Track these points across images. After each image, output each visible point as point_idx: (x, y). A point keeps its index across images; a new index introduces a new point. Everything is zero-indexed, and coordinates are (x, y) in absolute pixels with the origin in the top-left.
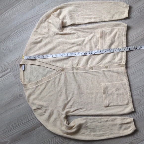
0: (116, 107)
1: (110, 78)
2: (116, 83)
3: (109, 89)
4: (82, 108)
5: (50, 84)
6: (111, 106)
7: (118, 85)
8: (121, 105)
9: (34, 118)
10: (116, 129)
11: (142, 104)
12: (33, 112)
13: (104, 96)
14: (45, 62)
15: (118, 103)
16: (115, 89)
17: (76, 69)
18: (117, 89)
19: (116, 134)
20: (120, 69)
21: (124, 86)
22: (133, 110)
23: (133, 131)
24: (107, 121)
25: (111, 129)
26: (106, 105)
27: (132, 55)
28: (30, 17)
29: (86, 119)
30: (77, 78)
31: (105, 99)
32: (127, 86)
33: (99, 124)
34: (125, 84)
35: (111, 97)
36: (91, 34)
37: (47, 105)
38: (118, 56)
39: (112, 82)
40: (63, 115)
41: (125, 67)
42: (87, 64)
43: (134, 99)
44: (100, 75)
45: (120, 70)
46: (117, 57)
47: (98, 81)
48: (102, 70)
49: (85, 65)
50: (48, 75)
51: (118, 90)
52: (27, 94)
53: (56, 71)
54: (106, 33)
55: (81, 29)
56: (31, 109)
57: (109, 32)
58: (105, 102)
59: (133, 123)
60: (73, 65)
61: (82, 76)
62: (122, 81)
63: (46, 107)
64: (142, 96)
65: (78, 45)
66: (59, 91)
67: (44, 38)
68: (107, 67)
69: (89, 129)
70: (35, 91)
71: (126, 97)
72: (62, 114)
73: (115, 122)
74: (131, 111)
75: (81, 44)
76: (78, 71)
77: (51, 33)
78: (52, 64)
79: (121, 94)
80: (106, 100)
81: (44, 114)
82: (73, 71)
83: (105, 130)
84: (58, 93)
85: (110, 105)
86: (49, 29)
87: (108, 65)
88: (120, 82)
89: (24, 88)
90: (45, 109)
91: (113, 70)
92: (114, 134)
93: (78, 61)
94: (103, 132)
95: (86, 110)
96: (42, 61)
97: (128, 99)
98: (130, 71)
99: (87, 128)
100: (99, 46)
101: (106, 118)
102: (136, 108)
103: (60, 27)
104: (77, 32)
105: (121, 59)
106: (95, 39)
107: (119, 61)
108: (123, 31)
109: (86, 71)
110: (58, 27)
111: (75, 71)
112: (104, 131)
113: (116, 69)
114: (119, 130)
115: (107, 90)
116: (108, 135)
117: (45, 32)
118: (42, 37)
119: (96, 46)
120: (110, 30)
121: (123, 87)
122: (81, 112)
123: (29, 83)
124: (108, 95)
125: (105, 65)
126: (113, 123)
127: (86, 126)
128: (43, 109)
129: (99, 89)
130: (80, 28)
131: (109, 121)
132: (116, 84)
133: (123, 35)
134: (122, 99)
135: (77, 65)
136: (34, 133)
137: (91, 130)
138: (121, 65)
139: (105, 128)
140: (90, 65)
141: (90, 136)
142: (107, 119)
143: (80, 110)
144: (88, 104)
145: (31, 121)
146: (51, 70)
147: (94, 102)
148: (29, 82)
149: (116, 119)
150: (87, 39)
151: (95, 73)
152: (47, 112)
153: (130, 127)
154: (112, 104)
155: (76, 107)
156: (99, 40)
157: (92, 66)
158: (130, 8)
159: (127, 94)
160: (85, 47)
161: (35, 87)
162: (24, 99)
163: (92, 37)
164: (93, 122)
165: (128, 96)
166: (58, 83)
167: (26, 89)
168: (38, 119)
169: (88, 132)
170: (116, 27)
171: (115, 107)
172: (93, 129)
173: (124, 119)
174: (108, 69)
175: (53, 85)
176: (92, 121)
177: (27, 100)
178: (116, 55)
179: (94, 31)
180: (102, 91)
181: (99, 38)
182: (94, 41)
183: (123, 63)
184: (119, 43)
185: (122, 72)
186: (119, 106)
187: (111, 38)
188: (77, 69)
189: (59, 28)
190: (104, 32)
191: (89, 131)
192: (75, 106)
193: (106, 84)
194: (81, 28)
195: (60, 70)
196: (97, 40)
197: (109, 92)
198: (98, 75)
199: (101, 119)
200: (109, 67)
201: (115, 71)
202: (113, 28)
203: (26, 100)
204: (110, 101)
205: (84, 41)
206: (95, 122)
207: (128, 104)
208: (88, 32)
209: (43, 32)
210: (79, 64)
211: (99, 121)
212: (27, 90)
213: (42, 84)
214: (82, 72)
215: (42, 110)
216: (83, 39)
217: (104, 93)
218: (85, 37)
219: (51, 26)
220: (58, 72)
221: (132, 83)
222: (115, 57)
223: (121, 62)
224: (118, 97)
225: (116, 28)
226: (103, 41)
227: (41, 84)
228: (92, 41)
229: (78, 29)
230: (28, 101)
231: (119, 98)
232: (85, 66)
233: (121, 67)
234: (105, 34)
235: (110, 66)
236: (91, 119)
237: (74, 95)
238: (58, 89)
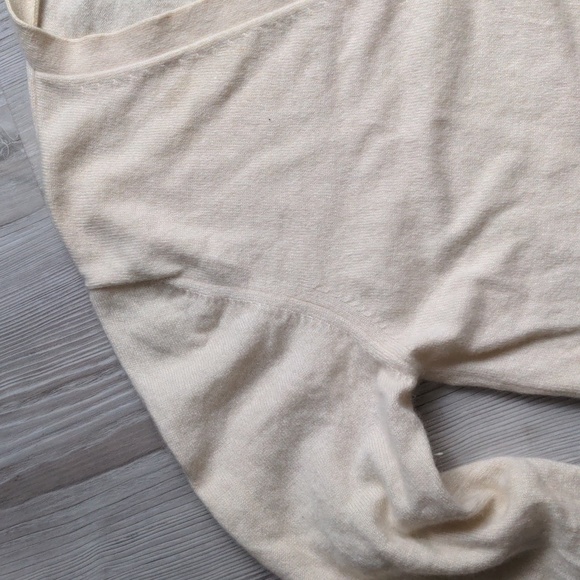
5: (284, 52)
9: (99, 372)
12: (100, 312)
37: (231, 260)
52: (54, 129)
56: (82, 278)
63: (221, 275)
66: (370, 132)
70: (138, 112)
72: (377, 365)
81: (199, 336)
84: (358, 152)
89: (30, 71)
90: (207, 290)
123: (90, 29)
128: (194, 294)
136: (90, 506)
145: (73, 389)
152: (223, 322)
155: (531, 305)
161: (136, 72)
162: (29, 179)
166: (371, 49)
167: (48, 84)
168: (130, 386)
175: (315, 69)
177: (49, 193)
192: (525, 297)
203: (42, 193)
212: (60, 90)
213: (206, 51)
215: (180, 300)
227: (197, 44)
230: (61, 200)
237: (523, 185)
238: (365, 112)
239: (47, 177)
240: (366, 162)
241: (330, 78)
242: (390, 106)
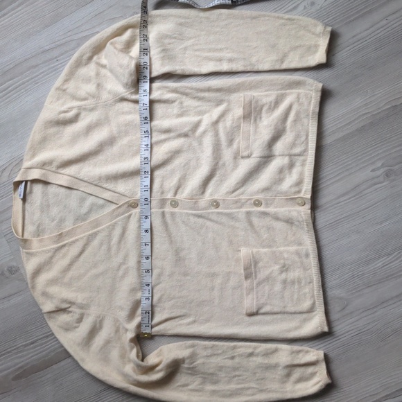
0: (279, 316)
1: (265, 236)
2: (282, 249)
3: (260, 264)
4: (181, 314)
5: (96, 242)
6: (263, 314)
7: (286, 256)
8: (293, 311)
9: (47, 337)
10: (274, 378)
11: (351, 313)
12: (47, 319)
13: (246, 284)
14: (86, 179)
15: (284, 307)
16: (277, 267)
17: (171, 204)
18: (285, 268)
19: (275, 391)
20: (295, 210)
21: (305, 260)
22: (326, 329)
23: (323, 387)
24: (251, 355)
25: (262, 379)
26: (249, 311)
27: (332, 173)
28: (47, 48)
29: (193, 346)
30: (172, 228)
31: (248, 294)
32: (313, 261)
33: (229, 363)
34: (307, 255)
35: (267, 288)
36: (218, 105)
37: (85, 302)
38: (290, 173)
39: (270, 246)
40: (128, 333)
41: (308, 206)
42: (203, 192)
43: (329, 298)
44: (237, 225)
45: (294, 214)
46: (287, 176)
47: (231, 242)
48: (244, 210)
49: (197, 195)
50: (93, 217)
51: (287, 270)
52: (30, 266)
53: (114, 207)
54: (262, 107)
55: (191, 91)
56: (41, 310)
57: (271, 102)
58: (249, 303)
59: (323, 366)
60: (162, 193)
61: (187, 225)
62: (300, 244)
63: (82, 307)
64: (352, 291)
65: (180, 136)
66: (121, 264)
67: (85, 109)
68: (258, 203)
69: (201, 375)
70: (54, 260)
71: (307, 290)
72: (127, 330)
73: (273, 360)
74: (319, 330)
75: (190, 133)
76: (176, 210)
77: (105, 96)
78: (105, 186)
79: (293, 282)
80: (250, 296)
81: (77, 325)
82: (162, 210)
83: (243, 380)
84: (118, 270)
85: (262, 311)
86: (98, 85)
87: (260, 196)
88: (293, 248)
89: (21, 249)
90: (78, 311)
91: (276, 213)
92: (269, 391)
93: (180, 180)
94: (239, 384)
95: (194, 322)
96: (76, 176)
97: (313, 296)
98: (322, 219)
99: (193, 371)
100: (239, 143)
101: (250, 347)
102: (334, 324)
103: (130, 80)
104: (180, 98)
105: (299, 183)
106: (228, 122)
107: (293, 190)
108: (310, 103)
109: (198, 210)
110: (125, 81)
111: (168, 209)
112: (242, 383)
113: (282, 209)
114: (284, 382)
115: (255, 267)
116: (253, 395)
117: (88, 94)
118: (79, 108)
119: (231, 142)
120: (272, 98)
121: (302, 263)
122: (181, 325)
123: (38, 236)
124: (259, 284)
125: (255, 197)
126: (266, 362)
127: (191, 366)
128: (75, 313)
129: (233, 263)
130: (187, 88)
131: (257, 355)
132: (281, 253)
133: (308, 115)
134: (296, 297)
135: (176, 194)
136: (49, 376)
137: (205, 378)
138: (298, 200)
139: (245, 373)
140: (211, 195)
141: (200, 393)
142: (250, 350)
143: (176, 320)
144: (201, 303)
145: (40, 342)
146: (101, 202)
147: (217, 301)
148: (39, 232)
149: (276, 350)
150: (207, 120)
151: (224, 219)
152: (83, 320)
153: (313, 375)
154: (266, 309)
155: (166, 311)
156: (240, 124)
157: (215, 197)
158: (334, 37)
159: (310, 283)
160: (200, 143)
161: (53, 249)
162: (23, 279)
163: (222, 116)
164: (211, 356)
165: (313, 287)
166: (120, 242)
167: (27, 253)
168: (57, 340)
169: (196, 383)
170: (291, 91)
171: (275, 316)
172: (212, 374)
173: (299, 352)
174: (261, 209)
175: (104, 247)
176: (209, 352)
177: (30, 286)
178: (287, 171)
179: (226, 98)
180: (242, 271)
181: (239, 118)
182: (225, 127)
183: (305, 194)
184: (298, 136)
185: (301, 219)
186: (286, 315)
187: (276, 121)
188: (175, 204)
189: (127, 84)
190: (257, 102)
191: (200, 379)
192: (164, 309)
193: (255, 250)
194: (192, 89)
195: (126, 206)
196: (235, 125)
197: (262, 275)
198: (232, 223)
199: (234, 348)
200: (263, 202)
201: (280, 216)
202: (283, 92)
203: (27, 283)
204: (262, 301)
205: (197, 125)
206: (218, 355)
207: (311, 310)
208: (210, 101)
209: (82, 93)
210: (180, 190)
211: (229, 354)
212: (31, 255)
213: (74, 242)
214: (187, 213)
215: (70, 315)
216: (196, 119)
217: (247, 278)
218: (202, 113)
219: (104, 76)
220: (121, 210)
221: (327, 253)
222: (282, 177)
223: (299, 192)
224: (284, 288)
225: (292, 93)
226: (252, 129)
227: (71, 240)
228: (221, 125)
229: (182, 90)
230: (33, 287)
231: (287, 293)
232: (198, 197)
233: (298, 204)
234: (257, 109)
235: (266, 200)
236: (206, 348)
237: (162, 278)
238: (119, 259)
239: (29, 281)
240: (121, 273)
241: (109, 249)
242: (126, 257)
